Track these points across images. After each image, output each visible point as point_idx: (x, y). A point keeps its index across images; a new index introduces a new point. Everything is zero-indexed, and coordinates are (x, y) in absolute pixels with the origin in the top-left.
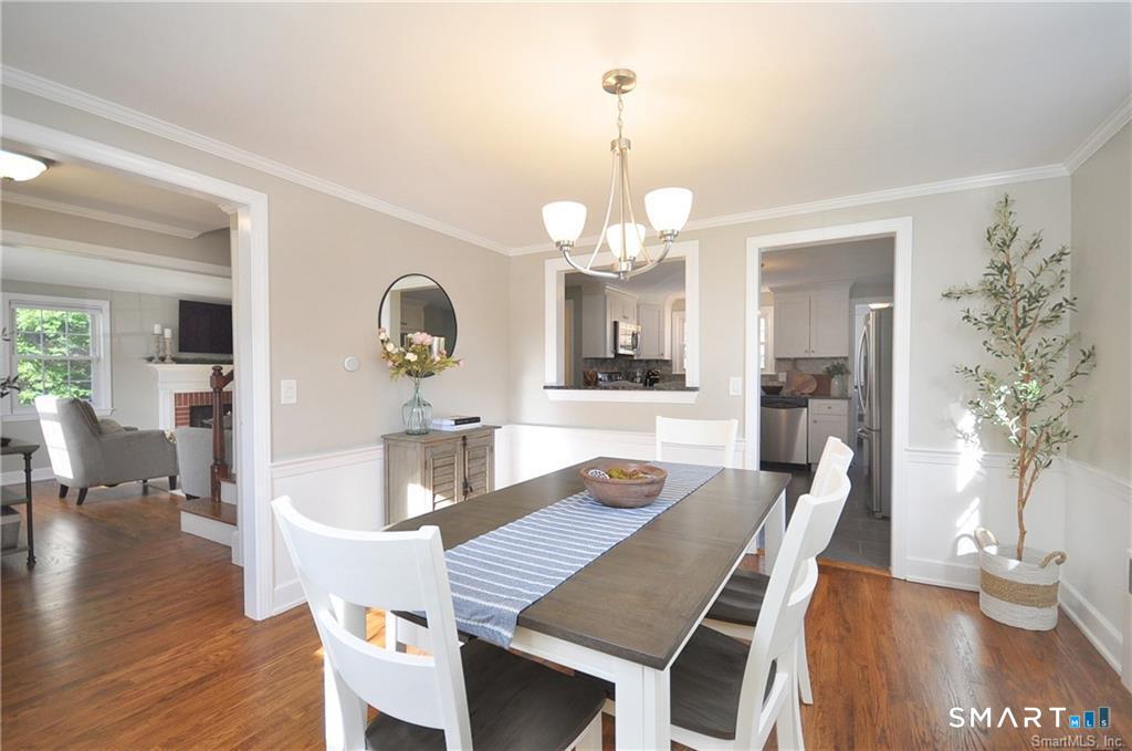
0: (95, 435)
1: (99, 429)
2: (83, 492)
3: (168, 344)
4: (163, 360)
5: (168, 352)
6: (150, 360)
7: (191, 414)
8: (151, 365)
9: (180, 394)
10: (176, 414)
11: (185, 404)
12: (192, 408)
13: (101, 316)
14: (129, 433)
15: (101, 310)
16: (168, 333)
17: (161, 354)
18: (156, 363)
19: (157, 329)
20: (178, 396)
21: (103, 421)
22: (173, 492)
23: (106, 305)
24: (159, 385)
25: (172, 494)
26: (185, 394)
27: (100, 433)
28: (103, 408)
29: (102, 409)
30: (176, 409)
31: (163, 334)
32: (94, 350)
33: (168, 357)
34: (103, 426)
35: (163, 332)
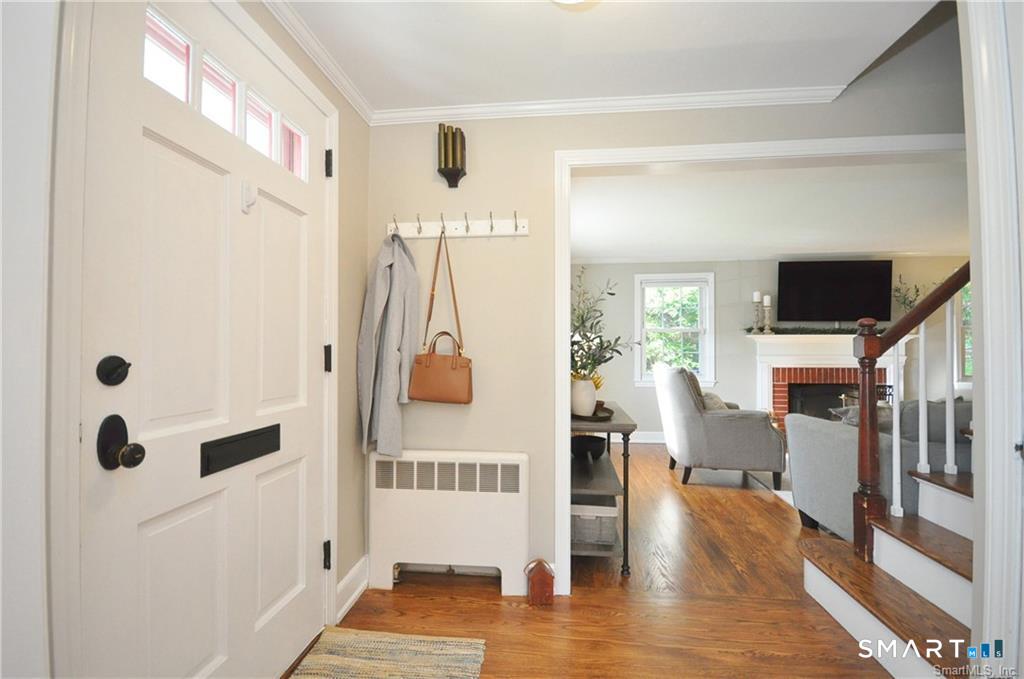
0: (700, 411)
1: (703, 403)
2: (688, 471)
3: (767, 314)
4: (761, 330)
5: (767, 322)
6: (749, 330)
7: (789, 391)
8: (750, 336)
9: (778, 369)
10: (774, 392)
11: (784, 380)
12: (790, 386)
13: (707, 288)
14: (731, 411)
15: (707, 282)
16: (767, 300)
17: (760, 325)
18: (755, 334)
19: (756, 297)
20: (776, 371)
21: (707, 395)
22: (778, 493)
23: (711, 277)
24: (758, 358)
25: (776, 496)
26: (784, 369)
27: (704, 408)
28: (707, 379)
29: (706, 383)
30: (774, 386)
31: (761, 302)
32: (702, 323)
33: (767, 327)
34: (707, 401)
35: (762, 299)
